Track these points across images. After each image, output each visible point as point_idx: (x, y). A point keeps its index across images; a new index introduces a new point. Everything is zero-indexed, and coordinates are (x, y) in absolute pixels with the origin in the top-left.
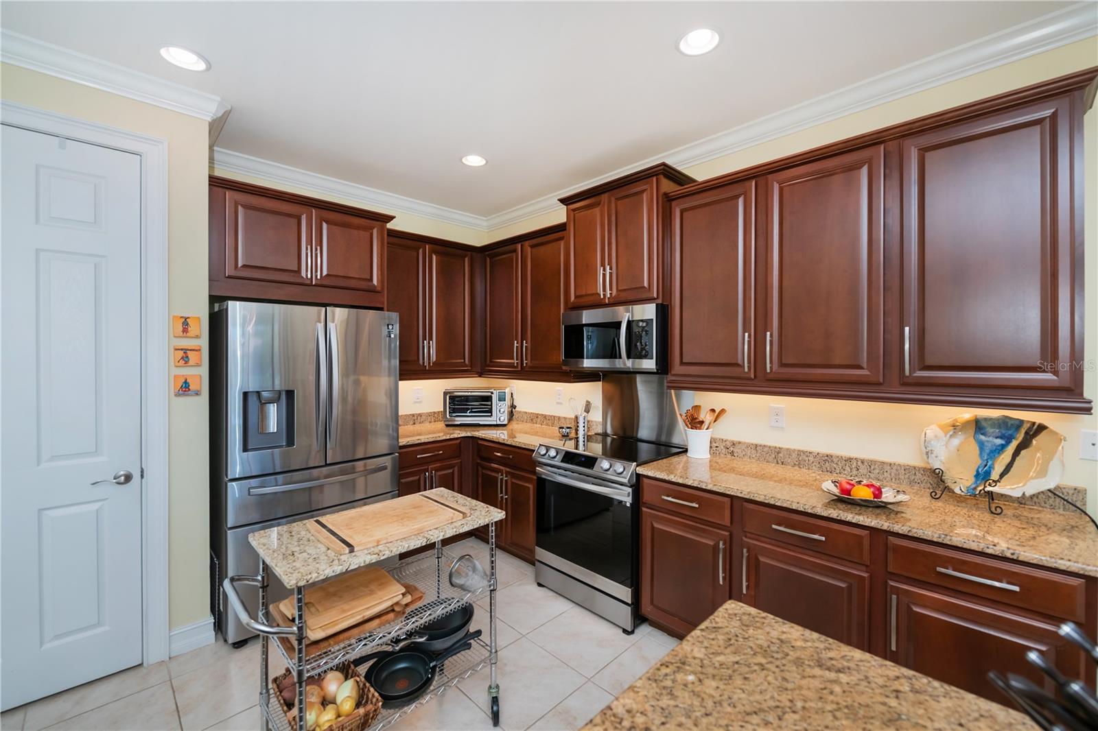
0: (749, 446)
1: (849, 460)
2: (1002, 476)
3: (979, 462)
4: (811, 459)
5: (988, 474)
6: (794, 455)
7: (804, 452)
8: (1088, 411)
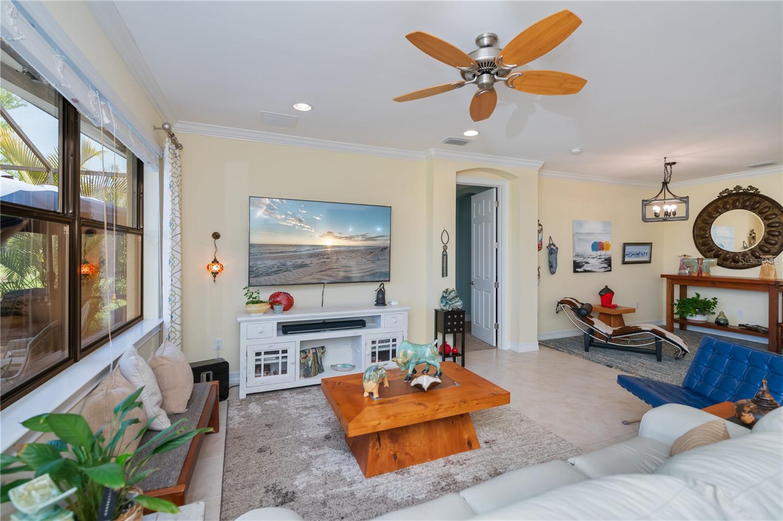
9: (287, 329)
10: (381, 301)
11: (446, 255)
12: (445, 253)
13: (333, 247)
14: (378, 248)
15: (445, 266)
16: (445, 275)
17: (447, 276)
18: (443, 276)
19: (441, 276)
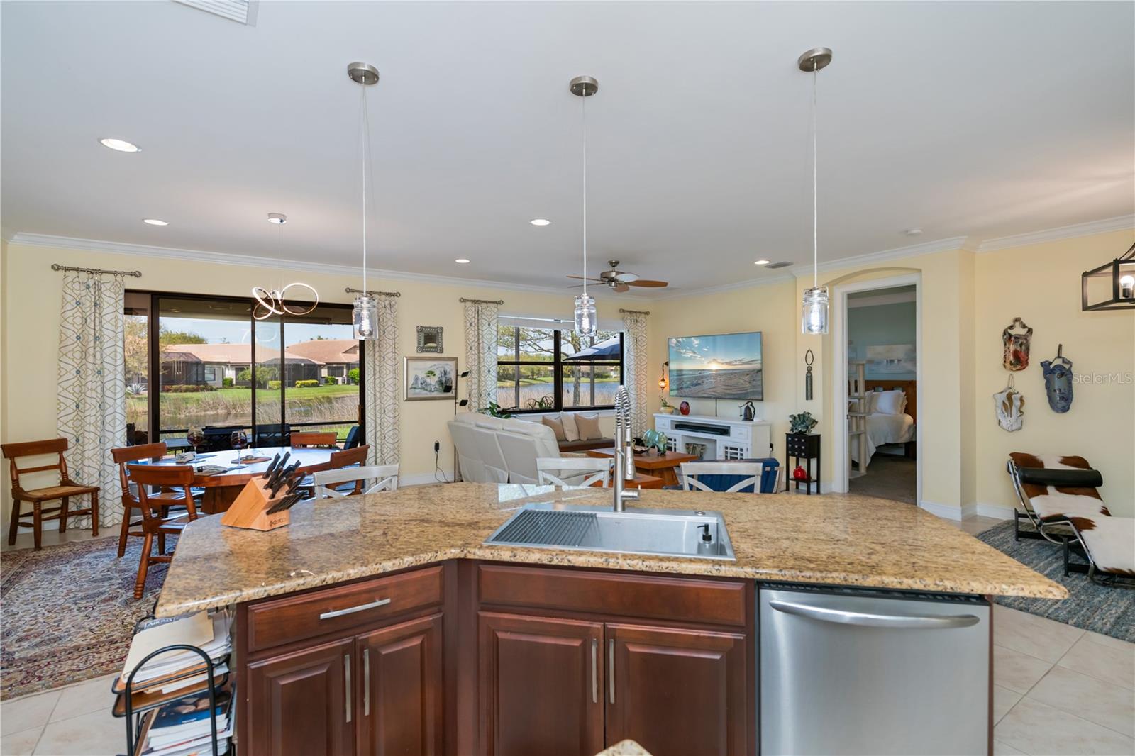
9: (680, 426)
10: (748, 416)
11: (811, 377)
12: (809, 375)
13: (717, 370)
14: (754, 370)
15: (809, 388)
16: (809, 398)
17: (812, 398)
18: (807, 399)
19: (805, 397)
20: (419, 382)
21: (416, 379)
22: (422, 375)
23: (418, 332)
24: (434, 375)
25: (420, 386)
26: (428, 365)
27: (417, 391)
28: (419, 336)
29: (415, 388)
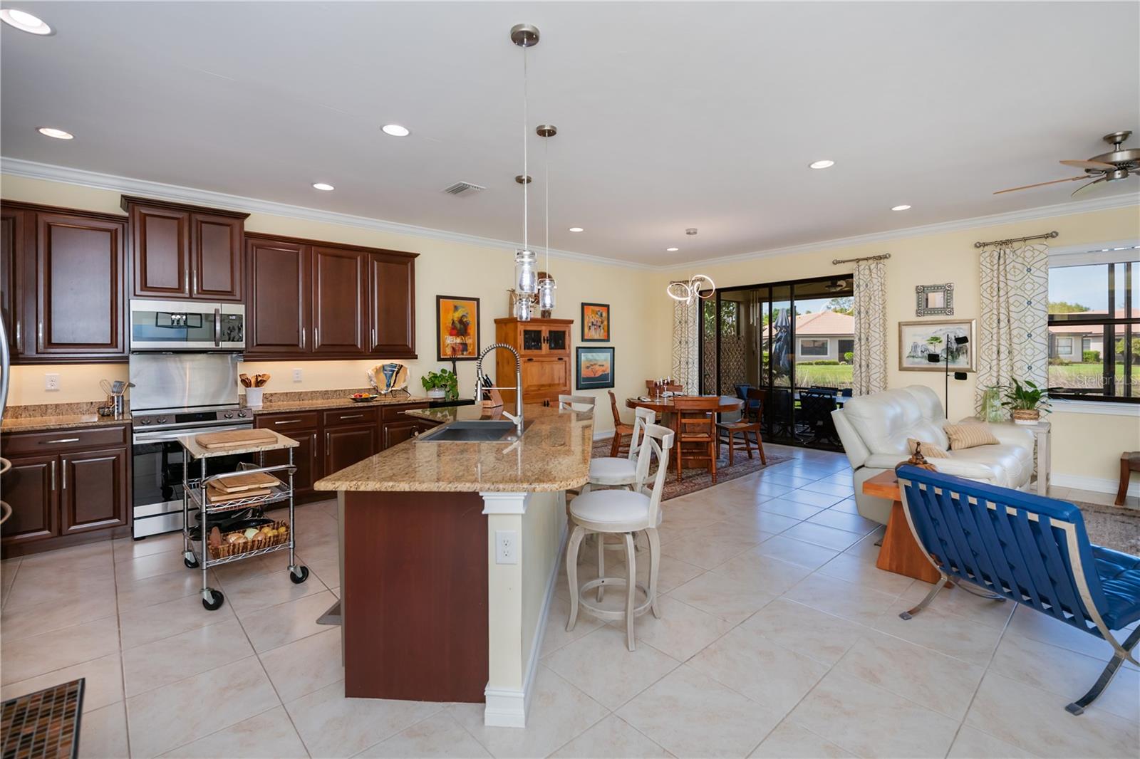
0: (282, 394)
1: (336, 391)
2: (394, 383)
3: (386, 381)
4: (318, 394)
5: (390, 384)
6: (309, 394)
7: (314, 392)
8: (416, 358)
20: (919, 350)
21: (915, 346)
22: (922, 342)
23: (918, 293)
24: (940, 342)
25: (920, 354)
26: (931, 331)
27: (916, 360)
28: (918, 298)
29: (913, 357)
